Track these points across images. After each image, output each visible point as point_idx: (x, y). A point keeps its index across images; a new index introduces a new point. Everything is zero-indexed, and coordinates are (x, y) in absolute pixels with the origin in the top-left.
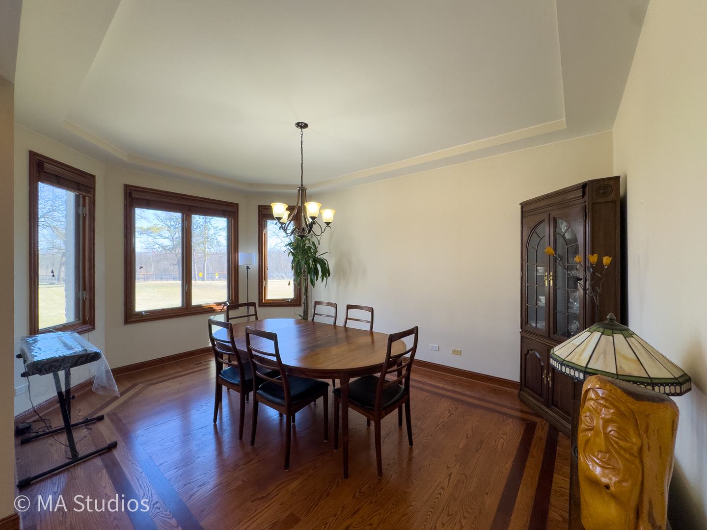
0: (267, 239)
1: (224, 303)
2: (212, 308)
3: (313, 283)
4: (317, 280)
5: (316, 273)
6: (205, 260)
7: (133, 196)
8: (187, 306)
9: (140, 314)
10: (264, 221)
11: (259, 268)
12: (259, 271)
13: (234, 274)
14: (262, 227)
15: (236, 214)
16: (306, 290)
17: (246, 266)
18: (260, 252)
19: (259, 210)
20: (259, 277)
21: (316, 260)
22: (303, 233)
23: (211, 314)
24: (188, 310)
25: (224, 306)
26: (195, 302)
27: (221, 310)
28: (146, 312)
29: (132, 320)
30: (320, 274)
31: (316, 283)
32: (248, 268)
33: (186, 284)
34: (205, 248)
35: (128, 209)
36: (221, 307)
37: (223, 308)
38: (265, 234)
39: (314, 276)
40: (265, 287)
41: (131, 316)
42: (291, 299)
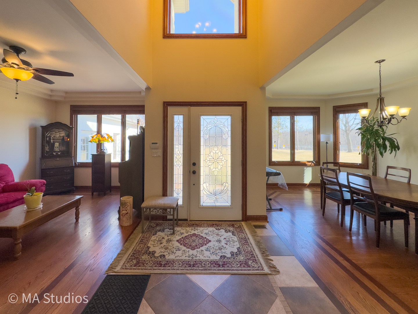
0: (339, 125)
1: (312, 162)
2: (305, 163)
3: (382, 154)
4: (385, 152)
5: (385, 148)
6: (278, 138)
7: (272, 111)
8: (293, 161)
9: (274, 162)
10: (337, 115)
11: (334, 143)
12: (334, 145)
13: (317, 146)
14: (336, 119)
15: (319, 113)
16: (375, 159)
17: (326, 142)
18: (335, 133)
19: (333, 109)
20: (334, 149)
21: (384, 139)
22: (382, 124)
23: (305, 166)
24: (293, 163)
25: (312, 163)
26: (296, 159)
27: (310, 165)
28: (277, 161)
30: (388, 148)
31: (384, 154)
32: (327, 143)
33: (293, 150)
34: (278, 130)
35: (270, 117)
36: (310, 163)
38: (338, 123)
39: (383, 149)
40: (338, 155)
41: (271, 163)
42: (359, 164)
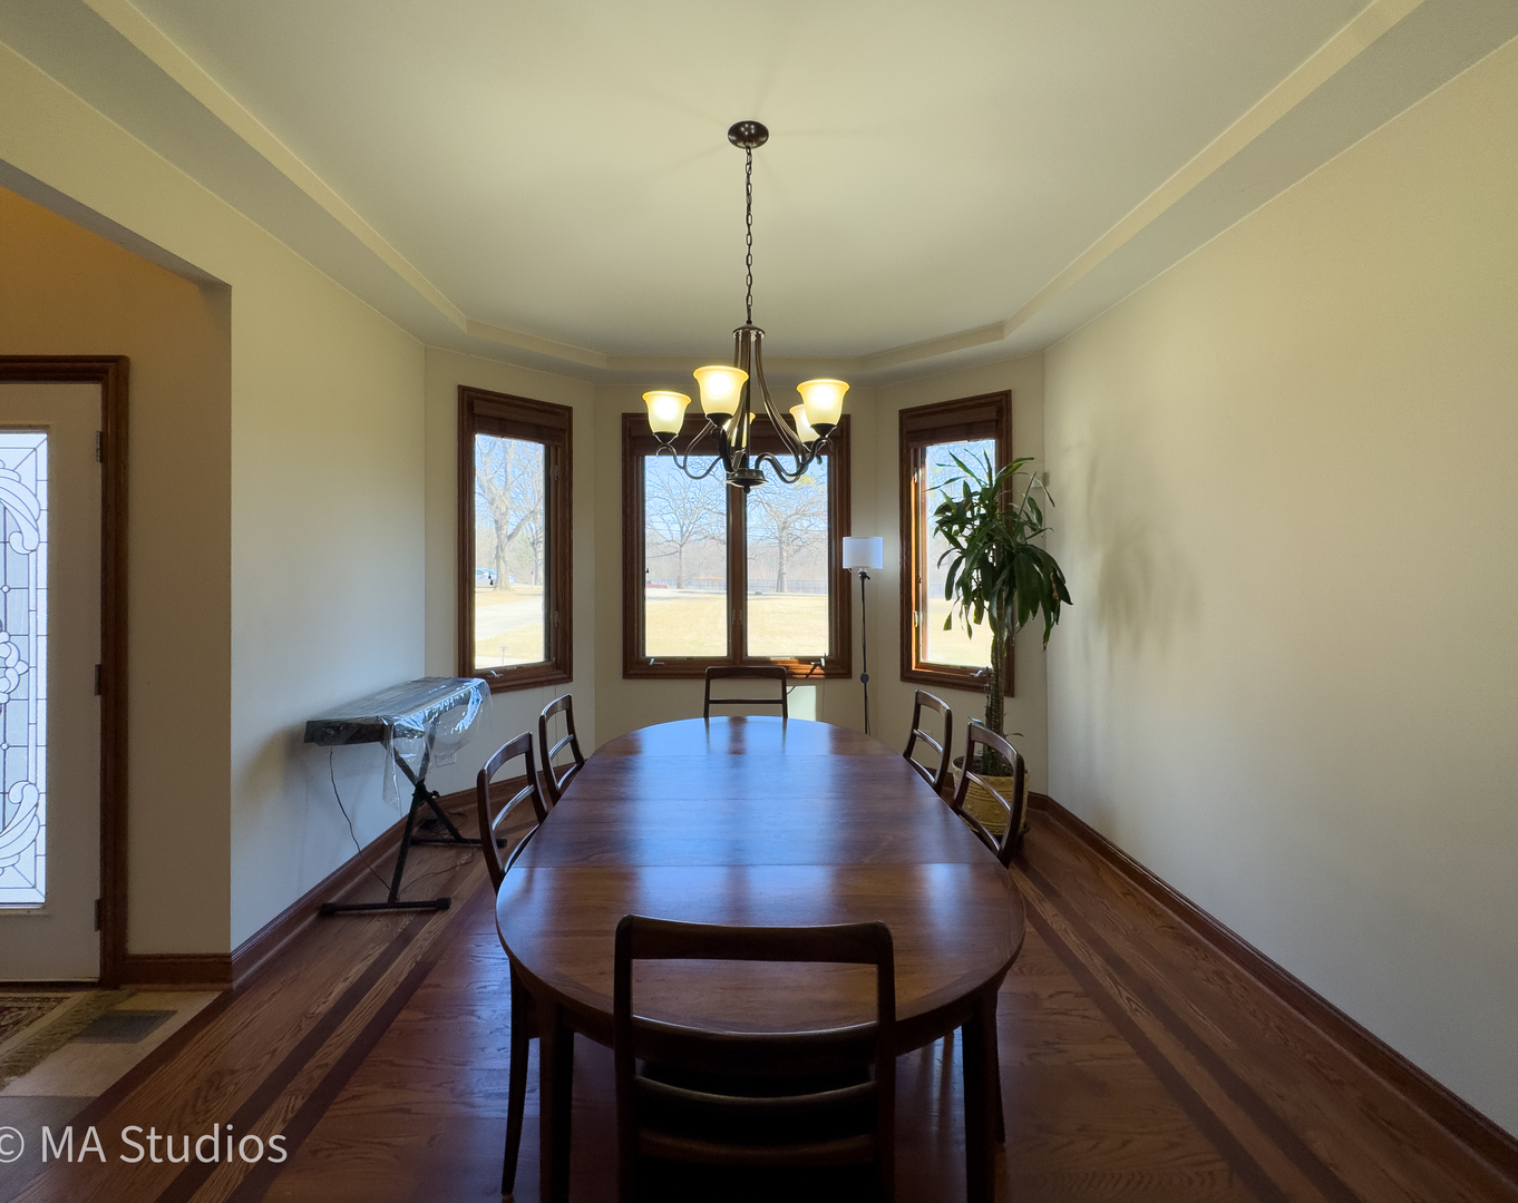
1: (817, 660)
2: (787, 668)
8: (738, 657)
10: (915, 451)
11: (902, 577)
12: (902, 585)
13: (842, 586)
14: (909, 467)
15: (844, 440)
17: (860, 570)
18: (904, 534)
20: (902, 602)
23: (787, 681)
25: (816, 666)
26: (755, 648)
27: (808, 675)
29: (634, 672)
32: (865, 576)
33: (733, 608)
36: (806, 668)
37: (812, 670)
38: (916, 485)
40: (917, 629)
41: (635, 664)
42: (984, 671)
